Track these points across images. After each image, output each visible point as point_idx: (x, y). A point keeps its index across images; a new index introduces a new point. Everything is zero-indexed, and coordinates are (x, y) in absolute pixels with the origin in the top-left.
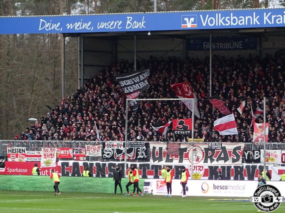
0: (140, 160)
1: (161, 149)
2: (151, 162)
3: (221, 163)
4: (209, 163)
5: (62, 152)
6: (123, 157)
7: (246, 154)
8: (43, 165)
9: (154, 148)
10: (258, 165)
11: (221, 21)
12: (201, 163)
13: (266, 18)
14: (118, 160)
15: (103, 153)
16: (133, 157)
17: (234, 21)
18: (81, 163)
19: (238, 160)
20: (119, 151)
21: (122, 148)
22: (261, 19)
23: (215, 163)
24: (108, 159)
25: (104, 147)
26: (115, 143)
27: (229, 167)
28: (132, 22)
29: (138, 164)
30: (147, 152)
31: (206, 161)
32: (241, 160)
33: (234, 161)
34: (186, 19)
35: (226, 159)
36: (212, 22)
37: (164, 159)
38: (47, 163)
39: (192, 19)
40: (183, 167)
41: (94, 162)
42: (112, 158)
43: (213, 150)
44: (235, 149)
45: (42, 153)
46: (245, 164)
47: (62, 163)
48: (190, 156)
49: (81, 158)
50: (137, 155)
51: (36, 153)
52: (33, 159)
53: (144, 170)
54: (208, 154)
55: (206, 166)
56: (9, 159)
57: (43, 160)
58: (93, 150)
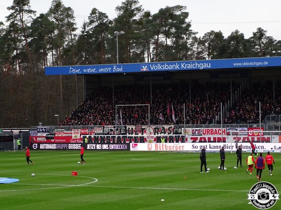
0: (122, 134)
1: (132, 129)
2: (128, 135)
3: (162, 135)
4: (156, 135)
5: (83, 131)
6: (114, 133)
7: (175, 130)
8: (73, 138)
9: (129, 128)
10: (181, 135)
11: (160, 67)
12: (153, 135)
13: (182, 66)
14: (111, 134)
15: (103, 131)
16: (119, 133)
17: (167, 67)
18: (92, 136)
19: (171, 133)
20: (111, 130)
21: (113, 129)
22: (180, 66)
23: (159, 135)
24: (106, 134)
25: (104, 128)
26: (109, 126)
27: (166, 137)
28: (116, 68)
29: (121, 136)
30: (125, 130)
31: (155, 134)
32: (172, 133)
33: (169, 134)
34: (143, 67)
35: (165, 133)
36: (156, 68)
37: (134, 133)
38: (75, 137)
39: (146, 67)
40: (143, 137)
41: (99, 136)
42: (108, 134)
43: (158, 129)
44: (169, 128)
45: (73, 132)
46: (174, 135)
47: (83, 137)
48: (147, 131)
49: (93, 134)
50: (121, 132)
51: (69, 132)
52: (68, 135)
53: (125, 139)
54: (156, 131)
55: (155, 136)
56: (56, 135)
57: (73, 135)
58: (98, 130)
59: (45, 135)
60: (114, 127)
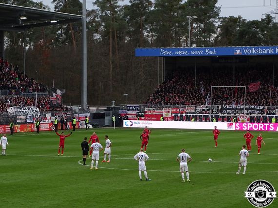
2: (220, 115)
5: (174, 110)
6: (206, 112)
7: (268, 111)
8: (164, 116)
11: (254, 51)
13: (276, 50)
14: (203, 114)
15: (195, 111)
16: (211, 112)
17: (261, 51)
18: (184, 115)
19: (264, 114)
20: (203, 110)
21: (205, 108)
22: (274, 51)
24: (198, 113)
25: (196, 108)
26: (201, 106)
27: (260, 117)
28: (209, 51)
30: (218, 110)
32: (266, 113)
34: (236, 50)
36: (249, 51)
38: (167, 115)
39: (239, 50)
42: (200, 113)
45: (164, 110)
46: (268, 116)
47: (175, 115)
49: (184, 113)
50: (213, 111)
51: (160, 111)
53: (217, 118)
55: (248, 117)
56: (147, 114)
57: (164, 114)
58: (190, 109)
59: (135, 113)
60: (207, 107)
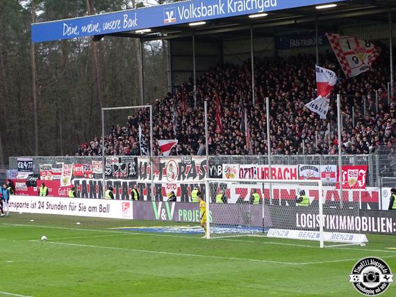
0: (131, 177)
1: (146, 164)
2: (139, 180)
3: (191, 181)
4: (182, 181)
5: (76, 169)
6: (119, 174)
7: (211, 170)
8: (62, 184)
9: (141, 163)
12: (176, 181)
15: (105, 170)
16: (126, 174)
19: (203, 176)
21: (118, 164)
23: (186, 181)
24: (108, 177)
25: (105, 162)
26: (113, 158)
29: (128, 181)
30: (136, 168)
31: (179, 179)
33: (201, 178)
34: (167, 13)
35: (194, 176)
37: (148, 176)
39: (172, 13)
41: (97, 180)
42: (111, 175)
43: (185, 165)
44: (202, 165)
45: (62, 170)
47: (75, 182)
48: (168, 172)
52: (57, 177)
54: (182, 171)
56: (41, 178)
57: (62, 178)
58: (98, 167)
59: (27, 176)
60: (120, 160)
